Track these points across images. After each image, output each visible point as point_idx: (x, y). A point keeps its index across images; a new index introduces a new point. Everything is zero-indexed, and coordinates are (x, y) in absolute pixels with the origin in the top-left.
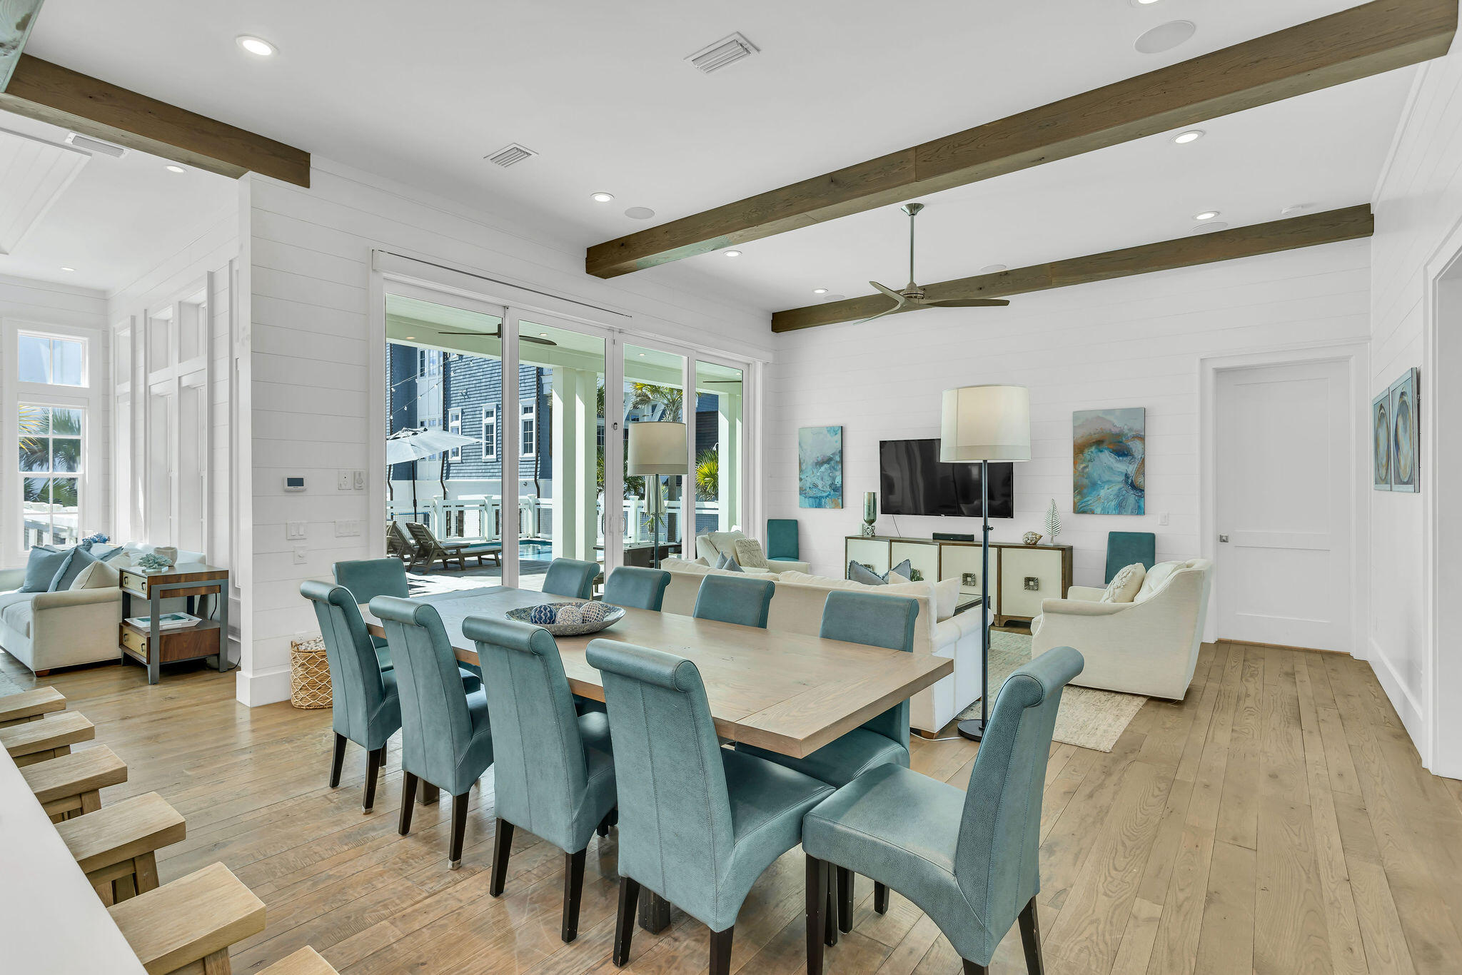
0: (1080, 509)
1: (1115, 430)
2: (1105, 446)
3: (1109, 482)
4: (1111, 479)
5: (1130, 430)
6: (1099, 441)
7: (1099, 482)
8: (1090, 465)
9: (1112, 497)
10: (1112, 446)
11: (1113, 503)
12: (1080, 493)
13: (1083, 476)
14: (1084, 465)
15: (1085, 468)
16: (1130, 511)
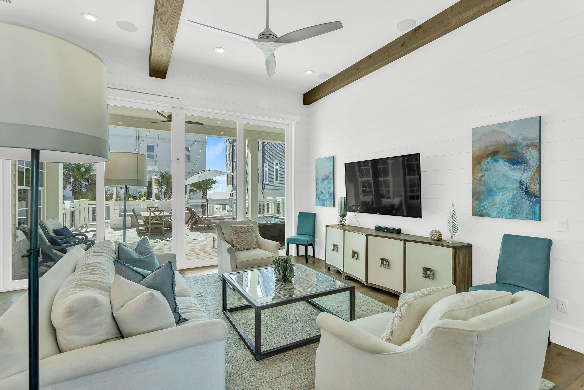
0: (478, 212)
1: (509, 141)
2: (500, 156)
3: (503, 188)
4: (506, 186)
5: (525, 139)
6: (494, 152)
7: (494, 189)
8: (487, 173)
9: (506, 203)
10: (505, 156)
11: (507, 208)
12: (477, 199)
13: (480, 184)
14: (481, 174)
15: (482, 176)
16: (524, 215)
